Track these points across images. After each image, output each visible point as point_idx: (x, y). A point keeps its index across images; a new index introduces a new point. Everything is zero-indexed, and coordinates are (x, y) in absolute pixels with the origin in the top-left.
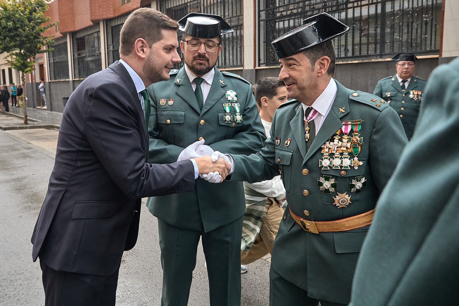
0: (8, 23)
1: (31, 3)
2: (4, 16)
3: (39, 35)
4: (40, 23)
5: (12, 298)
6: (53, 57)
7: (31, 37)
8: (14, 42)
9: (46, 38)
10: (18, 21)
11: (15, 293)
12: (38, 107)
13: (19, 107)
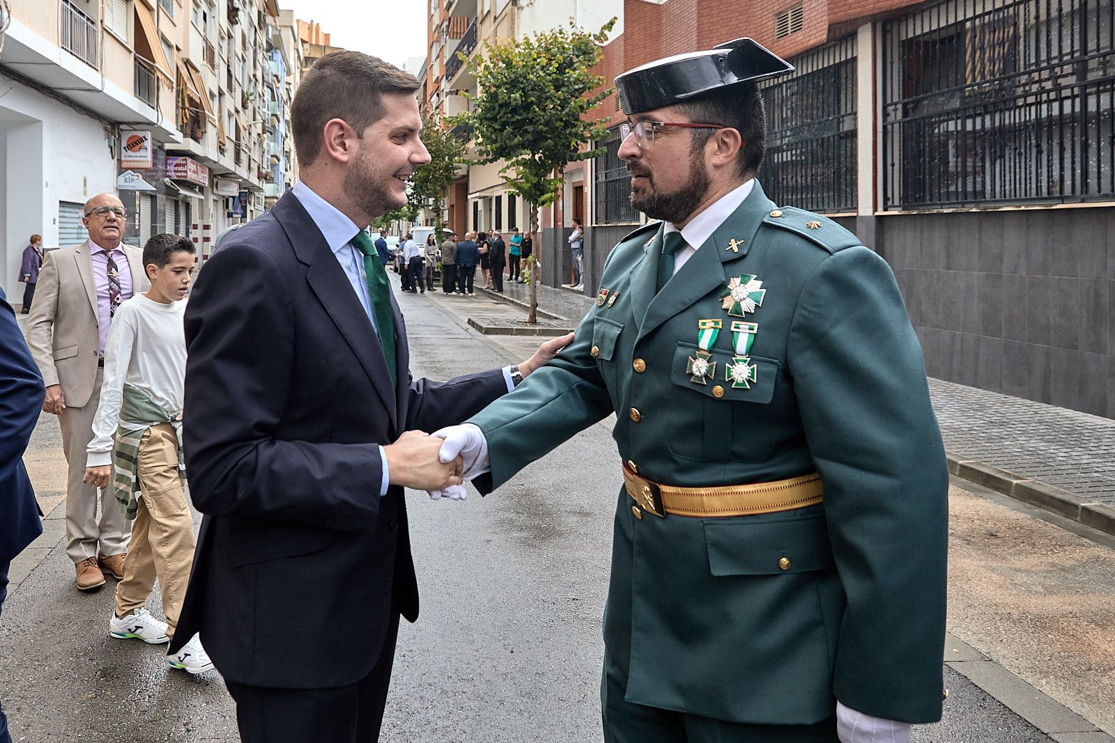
0: (512, 95)
1: (564, 48)
2: (504, 79)
3: (577, 119)
4: (580, 91)
5: (439, 733)
6: (606, 168)
7: (558, 124)
8: (520, 136)
9: (592, 124)
10: (533, 89)
11: (446, 724)
12: (563, 286)
13: (522, 282)
